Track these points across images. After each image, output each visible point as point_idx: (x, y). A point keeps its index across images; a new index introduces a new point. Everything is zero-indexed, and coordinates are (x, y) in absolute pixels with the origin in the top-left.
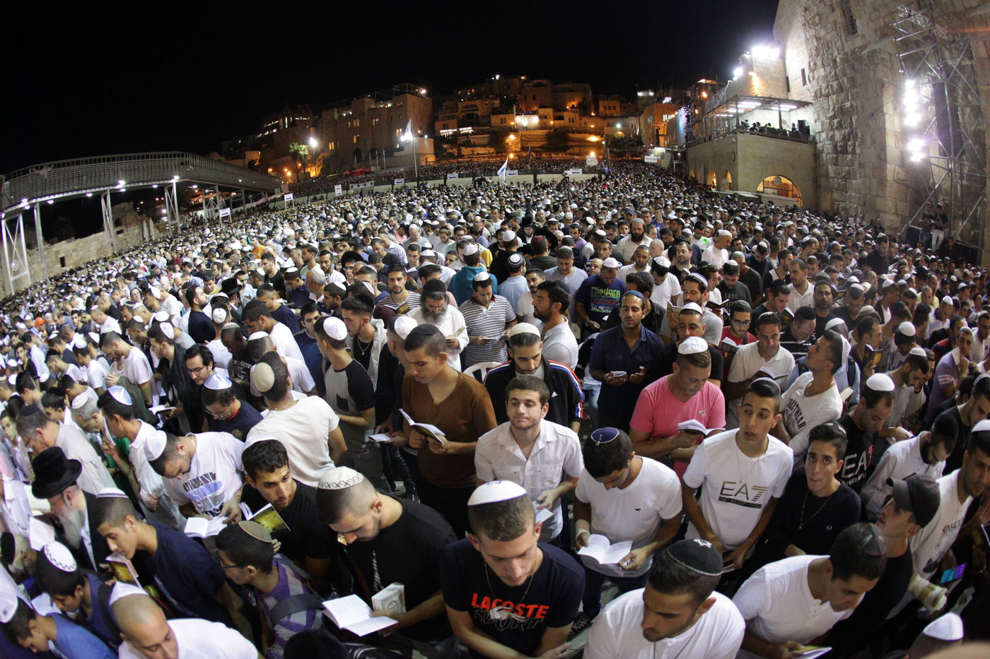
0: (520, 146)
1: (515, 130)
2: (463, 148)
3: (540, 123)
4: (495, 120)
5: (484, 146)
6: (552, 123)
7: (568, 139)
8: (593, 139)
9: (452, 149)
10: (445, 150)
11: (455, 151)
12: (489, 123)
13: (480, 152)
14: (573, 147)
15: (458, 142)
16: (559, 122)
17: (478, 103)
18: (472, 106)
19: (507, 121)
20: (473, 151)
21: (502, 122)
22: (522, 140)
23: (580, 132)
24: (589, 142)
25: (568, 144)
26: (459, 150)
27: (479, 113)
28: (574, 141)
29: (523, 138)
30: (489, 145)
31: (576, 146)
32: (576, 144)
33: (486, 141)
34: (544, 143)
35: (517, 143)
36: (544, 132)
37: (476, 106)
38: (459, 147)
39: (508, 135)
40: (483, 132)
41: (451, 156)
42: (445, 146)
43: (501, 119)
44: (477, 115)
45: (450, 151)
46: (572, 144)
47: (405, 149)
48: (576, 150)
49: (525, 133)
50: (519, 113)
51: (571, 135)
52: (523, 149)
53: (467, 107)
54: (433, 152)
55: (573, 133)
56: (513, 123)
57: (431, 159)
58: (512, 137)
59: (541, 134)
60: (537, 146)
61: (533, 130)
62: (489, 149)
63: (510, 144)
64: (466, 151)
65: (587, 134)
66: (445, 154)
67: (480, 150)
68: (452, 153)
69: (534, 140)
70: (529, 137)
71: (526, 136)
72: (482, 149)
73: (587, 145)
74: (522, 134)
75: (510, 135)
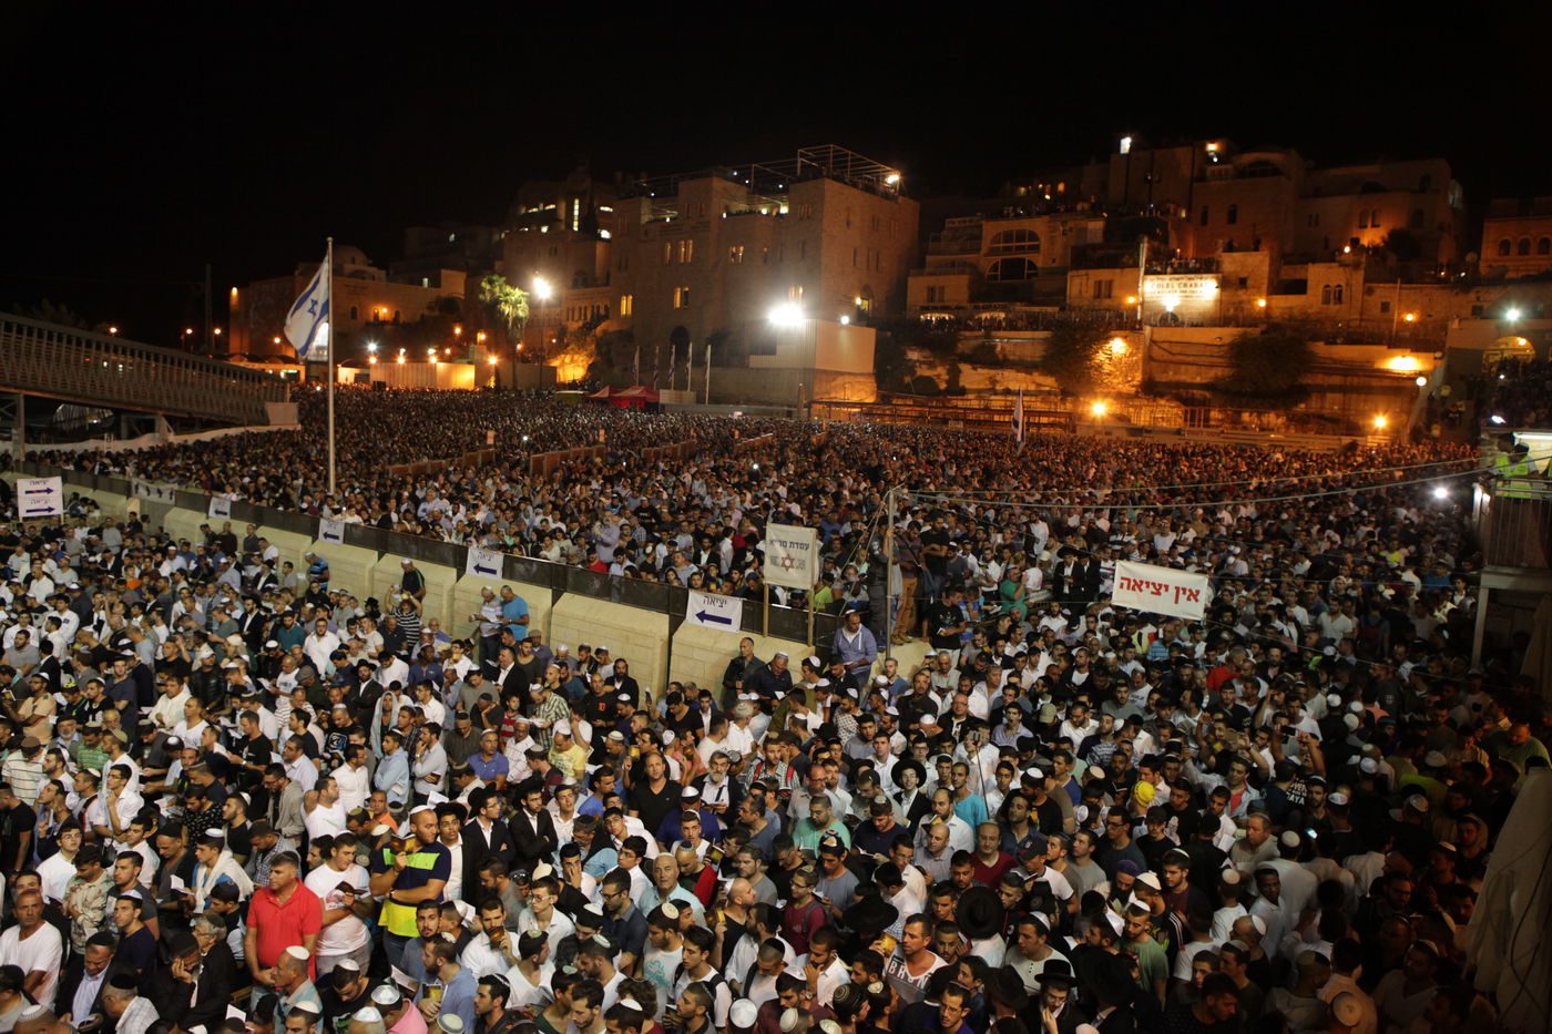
0: (1139, 377)
1: (1128, 323)
2: (965, 368)
3: (1220, 302)
4: (1080, 286)
5: (1028, 367)
6: (1262, 303)
7: (1308, 363)
8: (1403, 363)
9: (931, 366)
10: (912, 367)
11: (940, 373)
12: (1058, 296)
13: (1013, 386)
14: (1322, 390)
15: (959, 348)
16: (1285, 302)
17: (1039, 225)
18: (1021, 236)
19: (1115, 292)
20: (993, 381)
21: (1098, 296)
22: (1149, 358)
23: (1354, 339)
24: (1386, 374)
25: (1308, 380)
26: (955, 374)
27: (1040, 261)
28: (1328, 372)
29: (1157, 352)
30: (1044, 365)
31: (1333, 389)
32: (1336, 380)
33: (1035, 352)
34: (1219, 372)
35: (1131, 367)
36: (1228, 334)
37: (1033, 236)
38: (954, 361)
39: (1108, 338)
40: (1033, 323)
41: (927, 388)
42: (914, 355)
43: (1099, 283)
44: (1032, 265)
45: (924, 372)
46: (1320, 379)
47: (777, 351)
48: (1332, 404)
49: (1164, 334)
50: (1163, 263)
51: (1320, 348)
52: (1151, 389)
53: (1008, 237)
54: (870, 368)
55: (1331, 341)
56: (1131, 300)
57: (860, 394)
58: (1118, 346)
59: (1218, 342)
60: (1198, 380)
61: (1193, 325)
62: (1040, 379)
63: (1107, 368)
64: (972, 377)
65: (1384, 348)
66: (907, 379)
67: (1014, 380)
68: (929, 380)
69: (1190, 359)
70: (1176, 349)
71: (1165, 346)
72: (1021, 375)
73: (1375, 382)
74: (1156, 337)
75: (1111, 338)
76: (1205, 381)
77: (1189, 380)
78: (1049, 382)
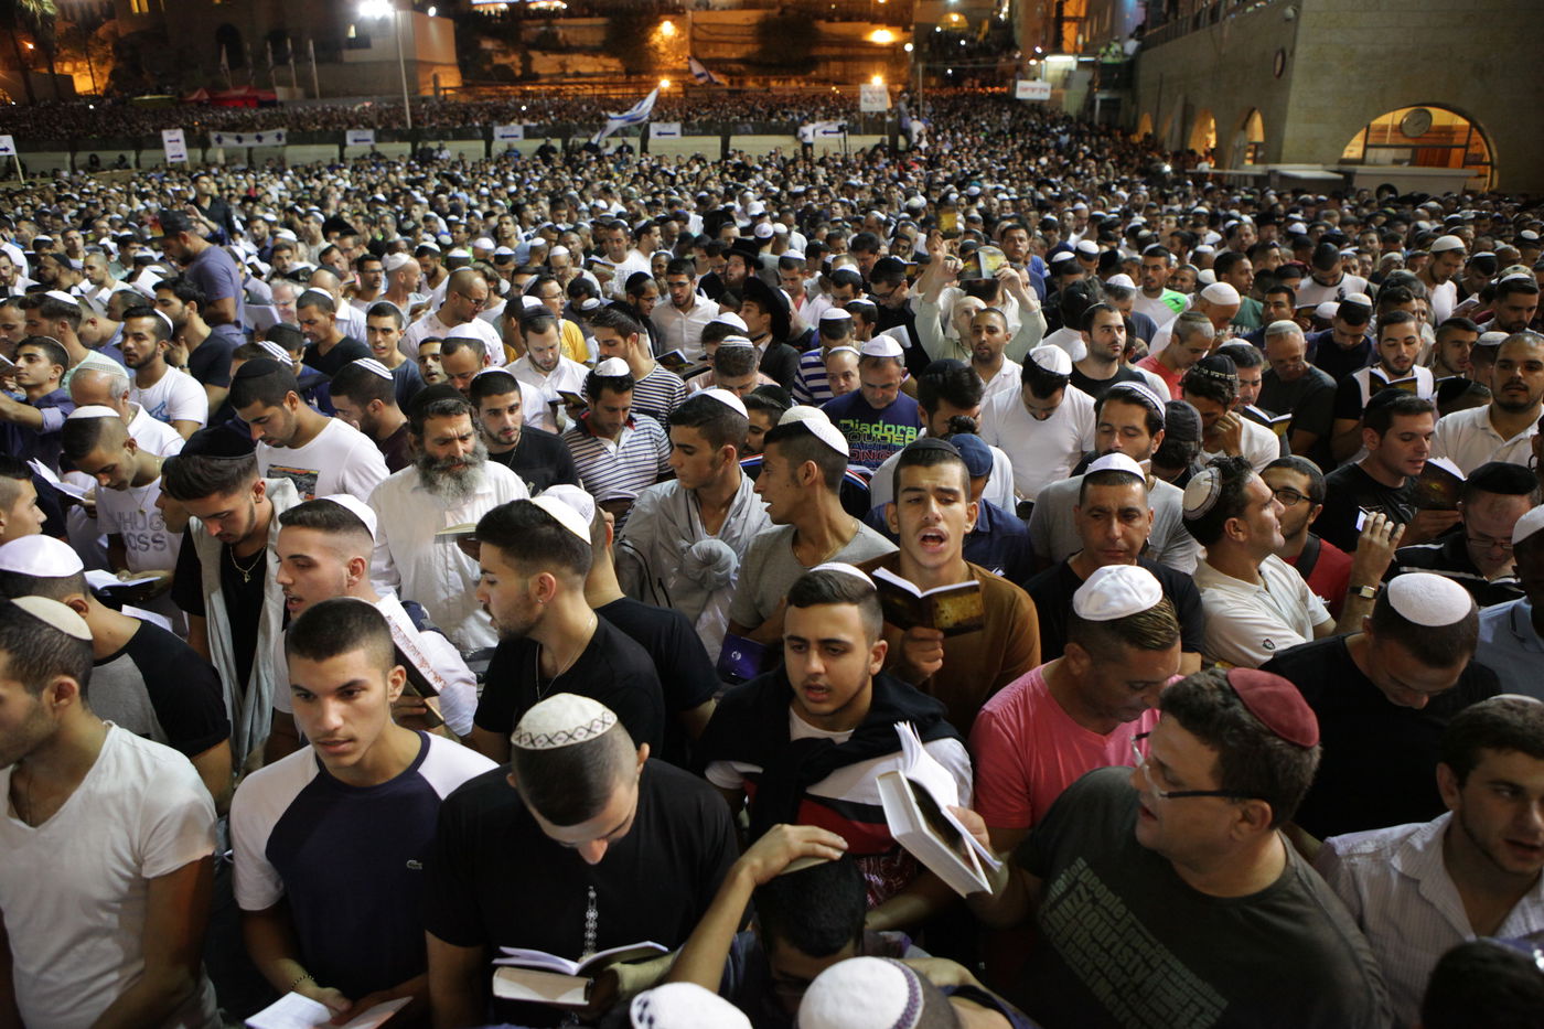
0: (687, 55)
1: (673, 8)
2: (536, 55)
5: (593, 51)
7: (816, 39)
8: (882, 36)
9: (506, 54)
10: (488, 56)
11: (514, 60)
13: (584, 69)
14: (827, 60)
15: (524, 36)
20: (563, 66)
22: (694, 39)
23: (847, 18)
24: (871, 45)
25: (816, 52)
26: (527, 61)
28: (831, 44)
29: (699, 34)
30: (606, 49)
31: (835, 58)
32: (836, 51)
33: (595, 38)
34: (751, 48)
35: (681, 47)
36: (753, 16)
38: (525, 49)
39: (658, 23)
40: (590, 11)
41: (504, 74)
42: (488, 45)
45: (500, 60)
46: (824, 51)
47: (374, 42)
48: (835, 69)
49: (702, 17)
51: (823, 25)
54: (453, 58)
55: (830, 20)
57: (450, 80)
58: (668, 29)
59: (745, 23)
60: (734, 56)
61: (723, 9)
62: (606, 61)
63: (662, 49)
64: (544, 63)
65: (868, 24)
66: (487, 67)
67: (584, 64)
68: (504, 67)
69: (725, 38)
70: (713, 30)
71: (705, 27)
72: (589, 59)
73: (864, 52)
74: (697, 20)
75: (662, 21)
76: (739, 56)
77: (727, 56)
78: (614, 64)
